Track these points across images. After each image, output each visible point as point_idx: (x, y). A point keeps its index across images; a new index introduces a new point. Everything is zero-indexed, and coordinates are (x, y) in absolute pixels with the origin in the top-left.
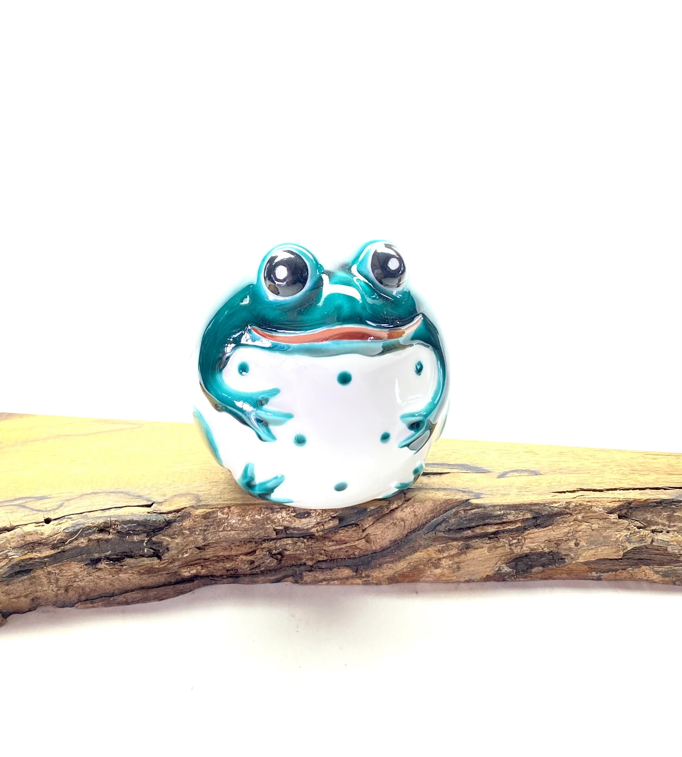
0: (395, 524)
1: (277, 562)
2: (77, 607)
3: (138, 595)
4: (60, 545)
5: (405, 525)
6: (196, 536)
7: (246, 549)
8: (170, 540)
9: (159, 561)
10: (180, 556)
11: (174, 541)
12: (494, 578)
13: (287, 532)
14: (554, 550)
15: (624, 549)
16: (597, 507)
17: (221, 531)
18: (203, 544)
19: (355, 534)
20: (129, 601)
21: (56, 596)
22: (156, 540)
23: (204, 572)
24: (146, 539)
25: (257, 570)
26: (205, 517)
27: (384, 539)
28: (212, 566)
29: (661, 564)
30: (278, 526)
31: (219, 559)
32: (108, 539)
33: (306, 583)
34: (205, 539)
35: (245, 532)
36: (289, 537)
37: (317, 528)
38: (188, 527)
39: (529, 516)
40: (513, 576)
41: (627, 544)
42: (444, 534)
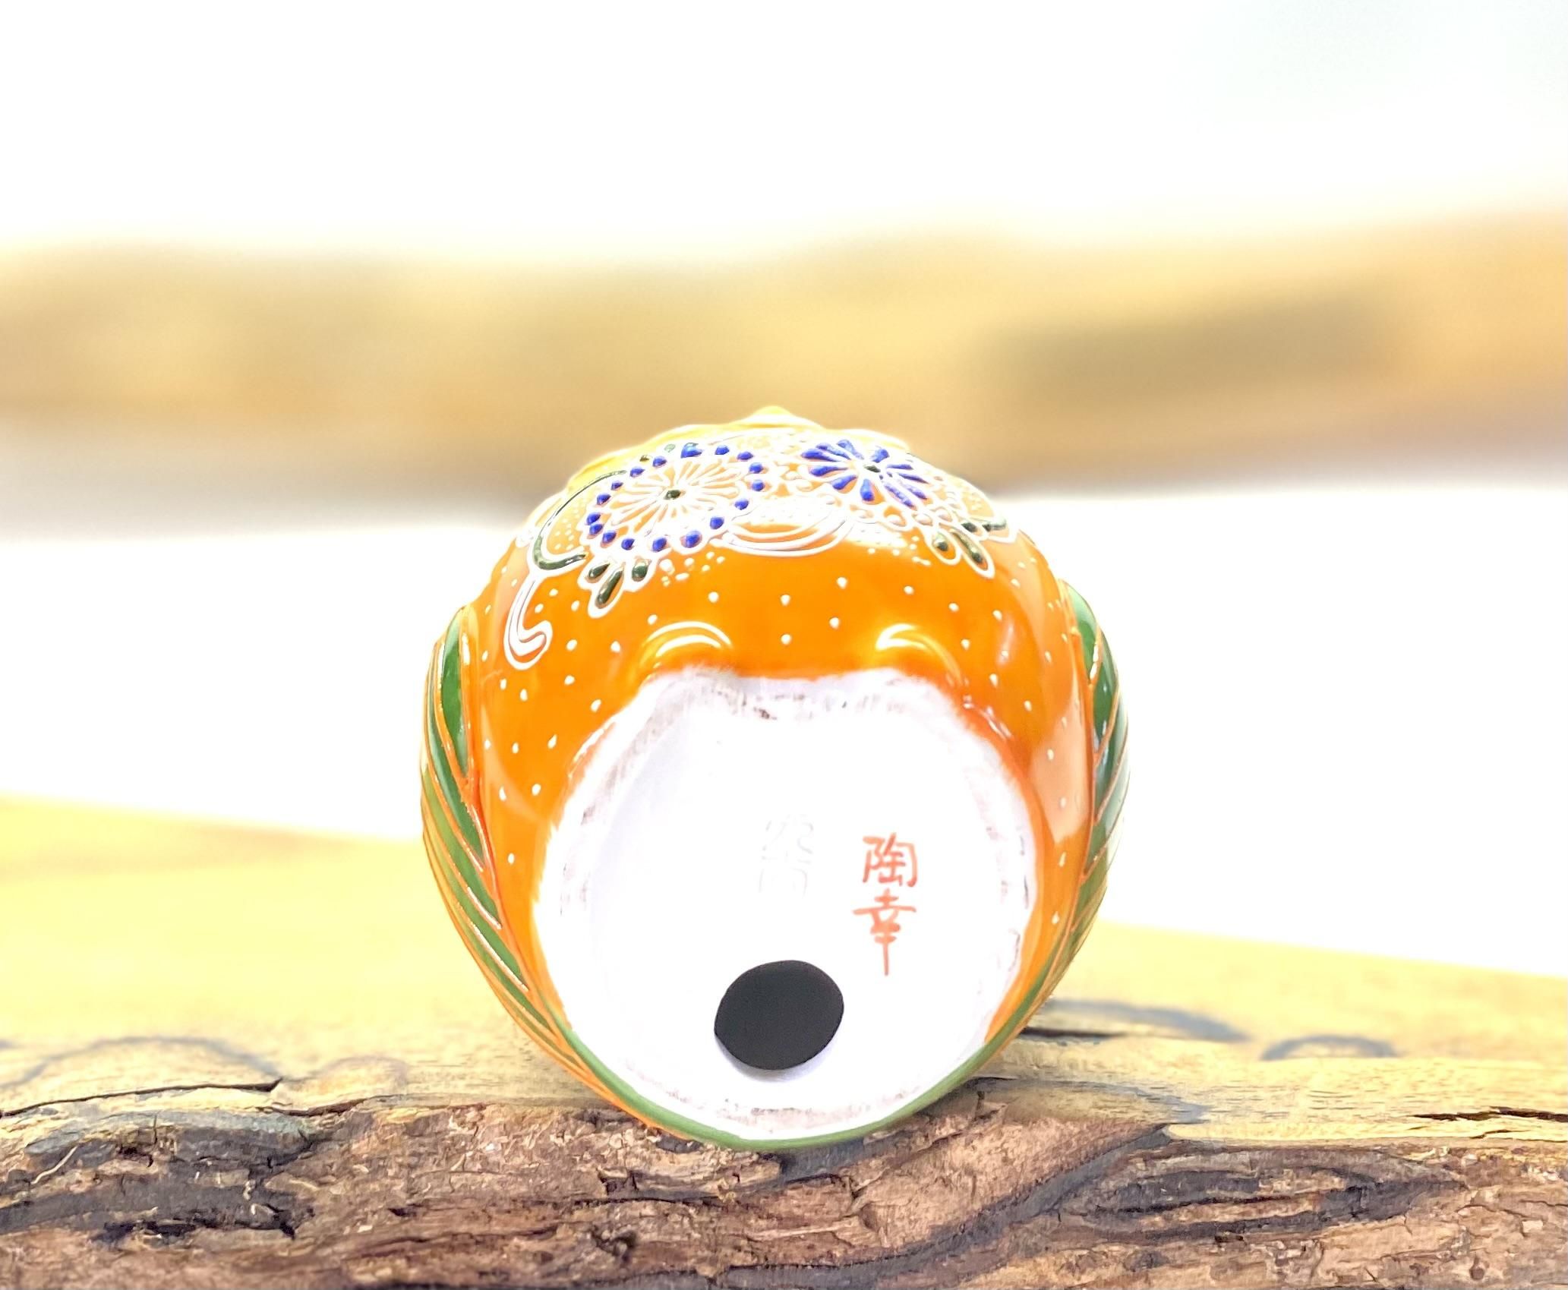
0: (946, 1182)
1: (615, 1263)
4: (15, 1187)
5: (974, 1187)
6: (388, 1181)
7: (528, 1221)
8: (314, 1188)
9: (288, 1240)
10: (347, 1230)
11: (324, 1192)
13: (639, 1186)
14: (1410, 1284)
16: (1541, 1171)
17: (456, 1173)
18: (409, 1202)
19: (830, 1204)
22: (276, 1187)
23: (412, 1274)
24: (248, 1183)
25: (560, 1279)
26: (414, 1129)
27: (916, 1221)
28: (436, 1261)
30: (613, 1169)
31: (455, 1243)
32: (148, 1175)
34: (411, 1192)
35: (520, 1180)
36: (643, 1201)
37: (720, 1182)
38: (365, 1156)
39: (1337, 1183)
42: (1085, 1220)
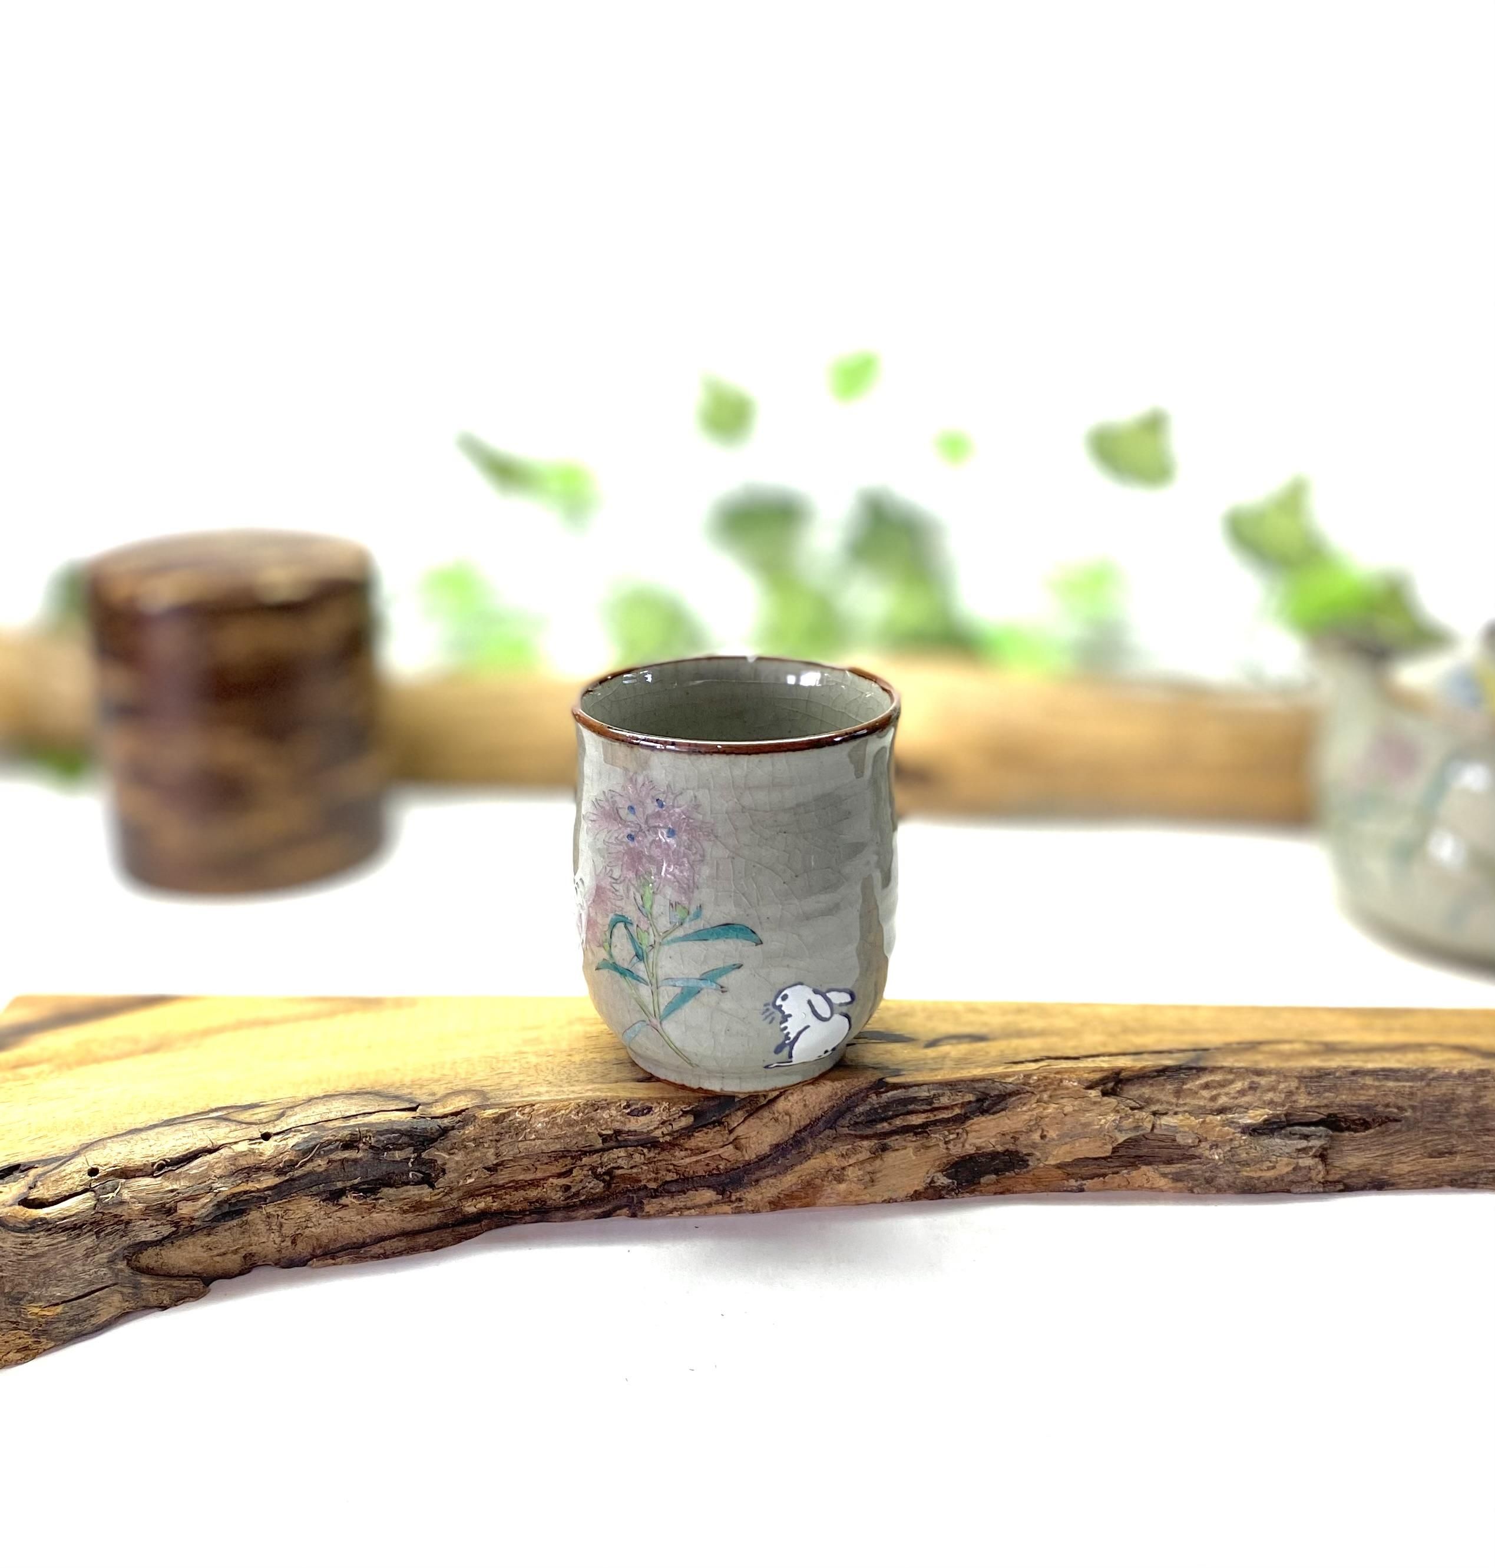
0: (776, 1120)
1: (604, 1187)
2: (310, 1266)
3: (401, 1244)
4: (287, 1169)
5: (791, 1121)
6: (484, 1151)
7: (556, 1168)
8: (447, 1157)
9: (430, 1190)
10: (461, 1183)
11: (452, 1159)
12: (926, 1196)
13: (619, 1138)
14: (1012, 1147)
15: (1113, 1142)
16: (1069, 1081)
17: (521, 1141)
18: (495, 1162)
19: (719, 1138)
20: (388, 1253)
21: (279, 1251)
22: (427, 1157)
23: (495, 1206)
24: (413, 1156)
25: (574, 1200)
26: (498, 1120)
27: (762, 1143)
28: (507, 1197)
29: (1169, 1162)
30: (606, 1129)
31: (518, 1186)
32: (356, 1159)
33: (649, 1216)
34: (497, 1155)
35: (556, 1141)
36: (621, 1147)
37: (662, 1130)
38: (472, 1137)
39: (971, 1097)
40: (953, 1190)
41: (1117, 1134)
42: (849, 1130)
